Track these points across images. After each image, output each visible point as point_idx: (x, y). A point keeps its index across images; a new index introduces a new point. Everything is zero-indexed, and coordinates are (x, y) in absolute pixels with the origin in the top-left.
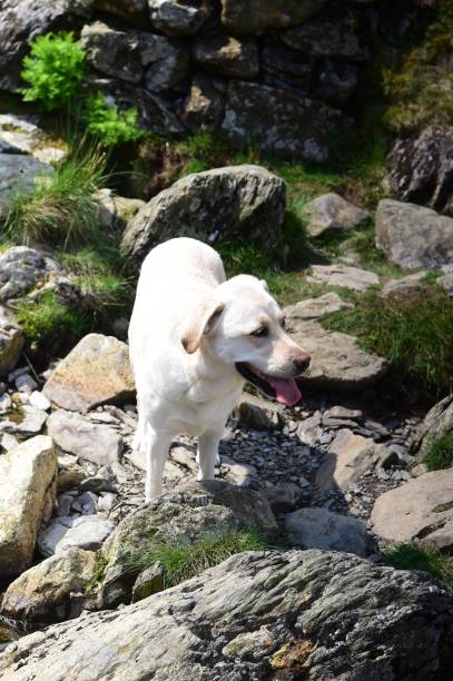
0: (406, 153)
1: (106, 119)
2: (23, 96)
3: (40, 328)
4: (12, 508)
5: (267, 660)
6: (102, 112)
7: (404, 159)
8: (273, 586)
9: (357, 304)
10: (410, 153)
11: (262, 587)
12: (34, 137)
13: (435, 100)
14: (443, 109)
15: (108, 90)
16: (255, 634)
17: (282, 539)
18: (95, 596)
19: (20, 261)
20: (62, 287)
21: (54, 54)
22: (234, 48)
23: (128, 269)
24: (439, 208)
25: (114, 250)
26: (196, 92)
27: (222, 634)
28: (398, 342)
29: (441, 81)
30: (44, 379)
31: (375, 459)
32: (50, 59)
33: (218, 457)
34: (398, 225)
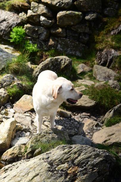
0: (100, 55)
1: (30, 46)
2: (10, 41)
3: (13, 94)
4: (4, 135)
5: (67, 171)
6: (29, 45)
7: (100, 56)
8: (68, 153)
9: (89, 88)
10: (101, 55)
11: (66, 153)
12: (12, 50)
13: (107, 42)
14: (109, 44)
15: (30, 40)
16: (64, 165)
17: (71, 142)
18: (24, 156)
19: (8, 78)
20: (18, 84)
21: (18, 31)
22: (60, 30)
23: (34, 80)
24: (108, 67)
25: (31, 76)
26: (51, 40)
27: (56, 165)
28: (99, 97)
29: (109, 38)
30: (13, 106)
31: (93, 124)
32: (17, 32)
34: (99, 71)
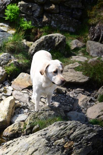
0: (93, 30)
1: (24, 24)
2: (5, 19)
3: (10, 72)
4: (5, 113)
5: (63, 146)
6: (23, 22)
7: (93, 31)
8: (64, 129)
9: (82, 65)
11: (62, 129)
12: (8, 28)
13: (99, 17)
14: (102, 19)
15: (25, 17)
16: (60, 140)
17: (66, 118)
18: (24, 132)
19: (5, 57)
20: (15, 62)
21: (12, 9)
22: (53, 6)
23: (30, 58)
24: (101, 42)
25: (27, 53)
26: (45, 17)
27: (53, 140)
28: (92, 73)
29: (101, 13)
30: (11, 83)
31: (87, 100)
32: (11, 10)
33: (51, 100)
34: (92, 46)
